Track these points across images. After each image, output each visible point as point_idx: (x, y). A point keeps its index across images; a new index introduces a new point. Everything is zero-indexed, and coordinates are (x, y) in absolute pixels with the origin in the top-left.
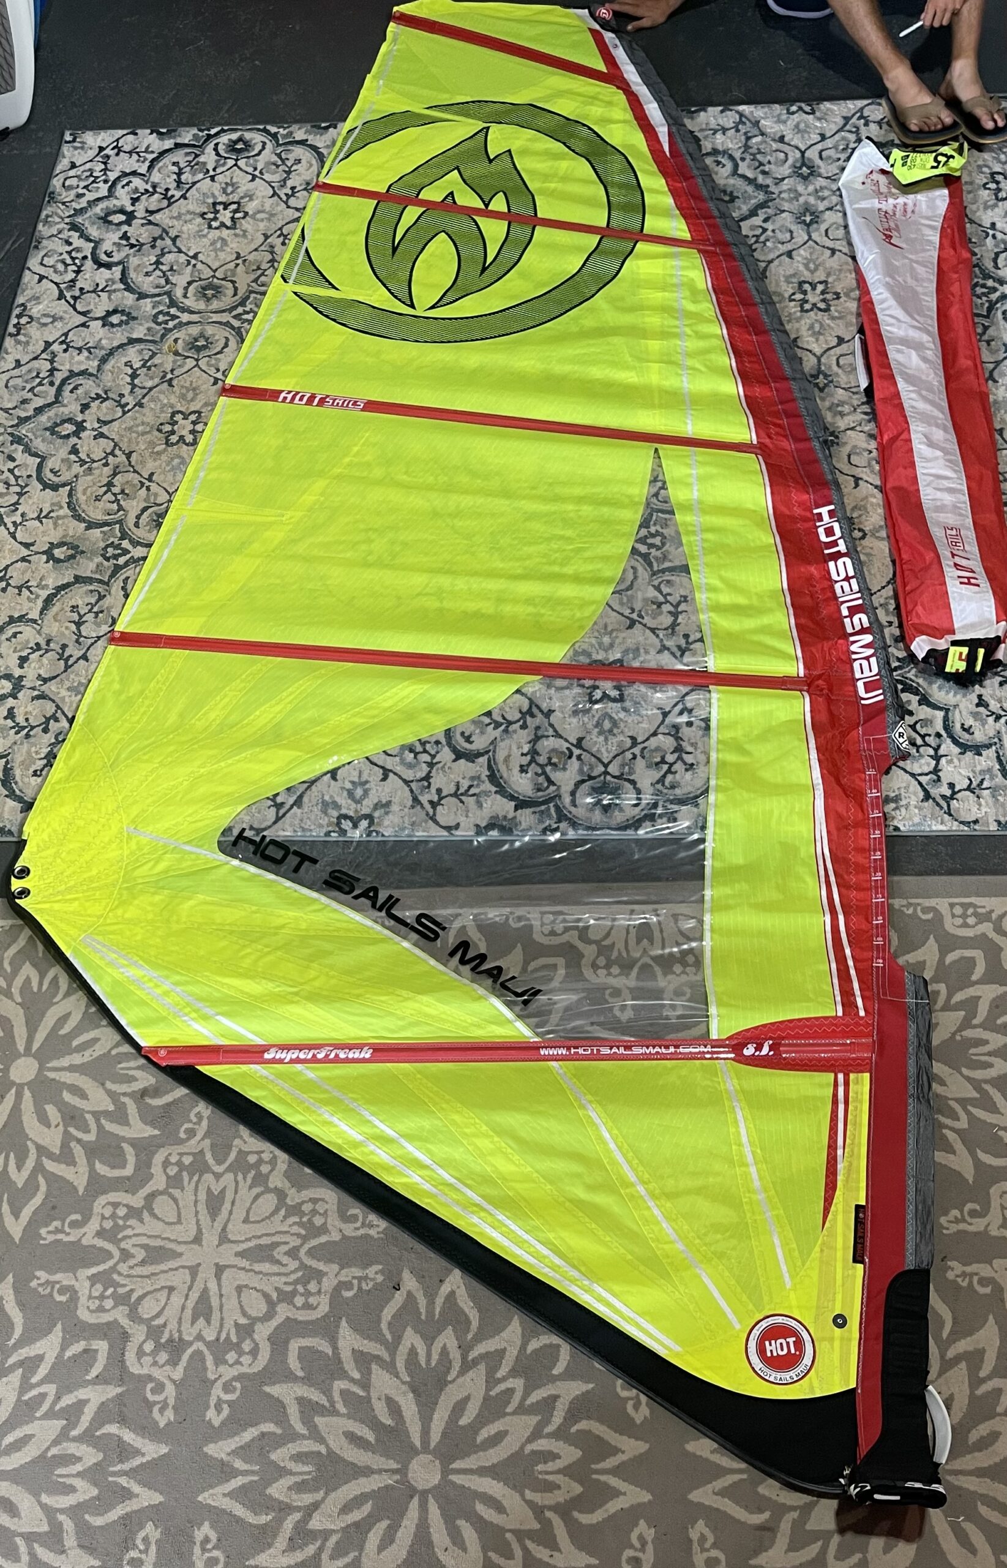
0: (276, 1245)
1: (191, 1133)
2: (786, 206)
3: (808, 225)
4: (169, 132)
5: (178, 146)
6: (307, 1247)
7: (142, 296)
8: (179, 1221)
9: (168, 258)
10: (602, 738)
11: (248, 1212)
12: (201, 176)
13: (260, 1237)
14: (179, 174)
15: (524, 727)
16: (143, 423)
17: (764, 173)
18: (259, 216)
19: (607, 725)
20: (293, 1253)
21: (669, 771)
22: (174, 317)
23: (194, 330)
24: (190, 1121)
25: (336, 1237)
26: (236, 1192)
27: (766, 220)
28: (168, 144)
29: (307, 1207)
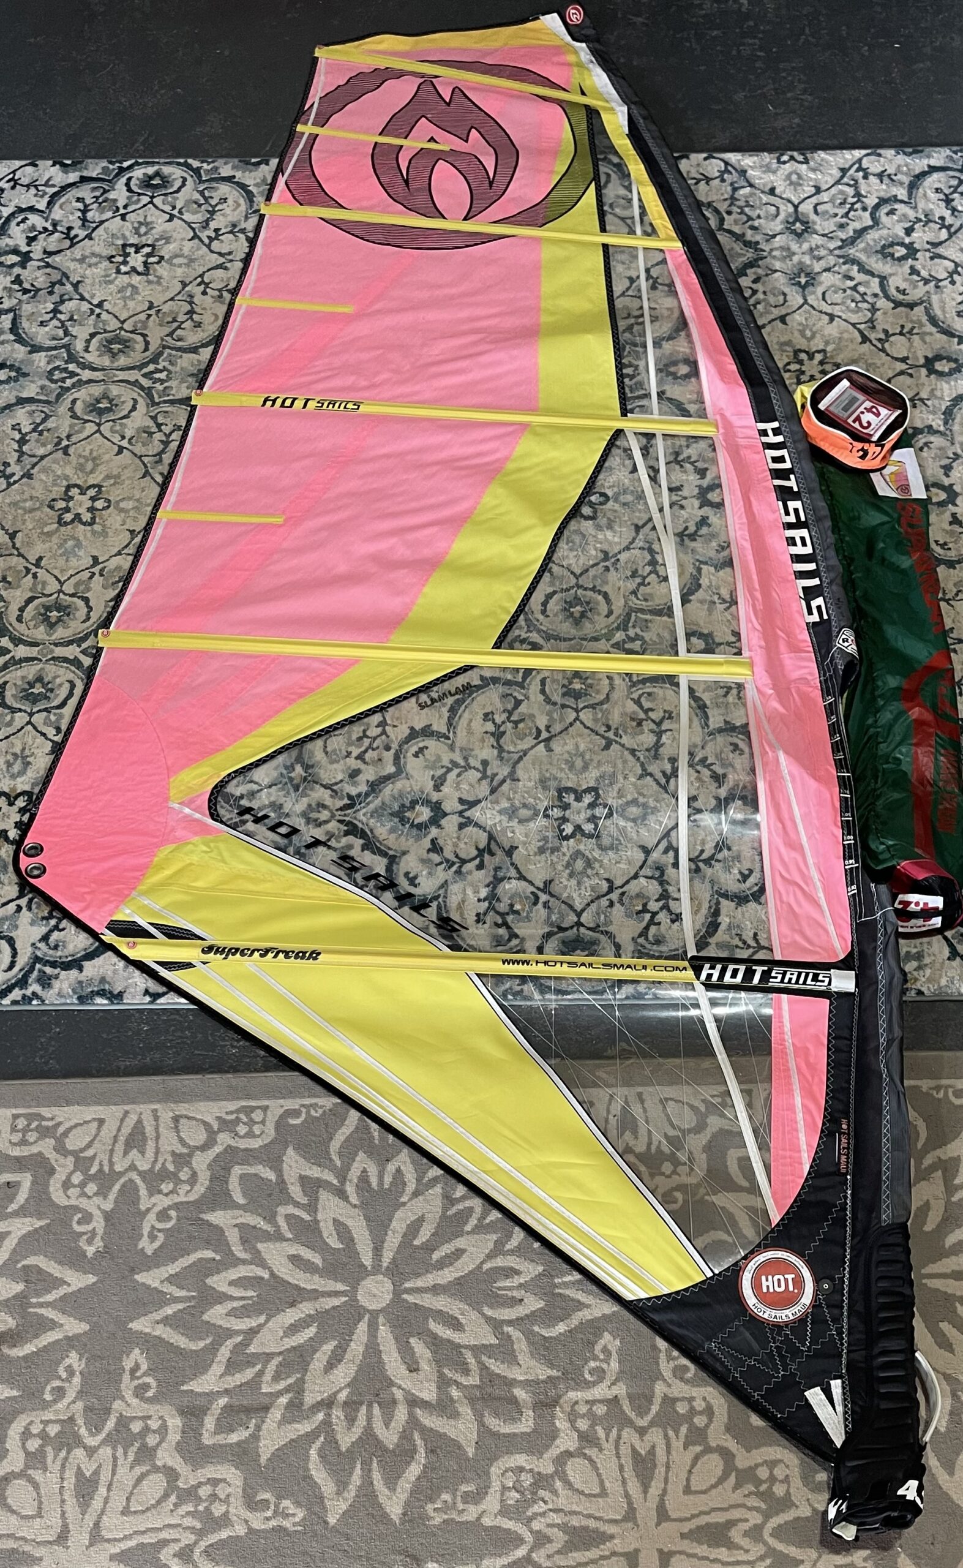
0: (165, 1543)
1: (60, 1392)
2: (778, 265)
3: (804, 288)
4: (74, 164)
5: (84, 180)
6: (203, 1544)
7: (35, 349)
8: (39, 1515)
9: (68, 307)
10: (574, 882)
11: (128, 1499)
12: (110, 214)
13: (143, 1533)
14: (85, 211)
15: (480, 867)
16: (32, 498)
17: (753, 228)
18: (175, 261)
19: (579, 864)
20: (185, 1556)
21: (652, 922)
22: (73, 374)
23: (96, 390)
24: (60, 1378)
25: (240, 1530)
26: (114, 1472)
27: (755, 281)
28: (73, 177)
29: (204, 1492)
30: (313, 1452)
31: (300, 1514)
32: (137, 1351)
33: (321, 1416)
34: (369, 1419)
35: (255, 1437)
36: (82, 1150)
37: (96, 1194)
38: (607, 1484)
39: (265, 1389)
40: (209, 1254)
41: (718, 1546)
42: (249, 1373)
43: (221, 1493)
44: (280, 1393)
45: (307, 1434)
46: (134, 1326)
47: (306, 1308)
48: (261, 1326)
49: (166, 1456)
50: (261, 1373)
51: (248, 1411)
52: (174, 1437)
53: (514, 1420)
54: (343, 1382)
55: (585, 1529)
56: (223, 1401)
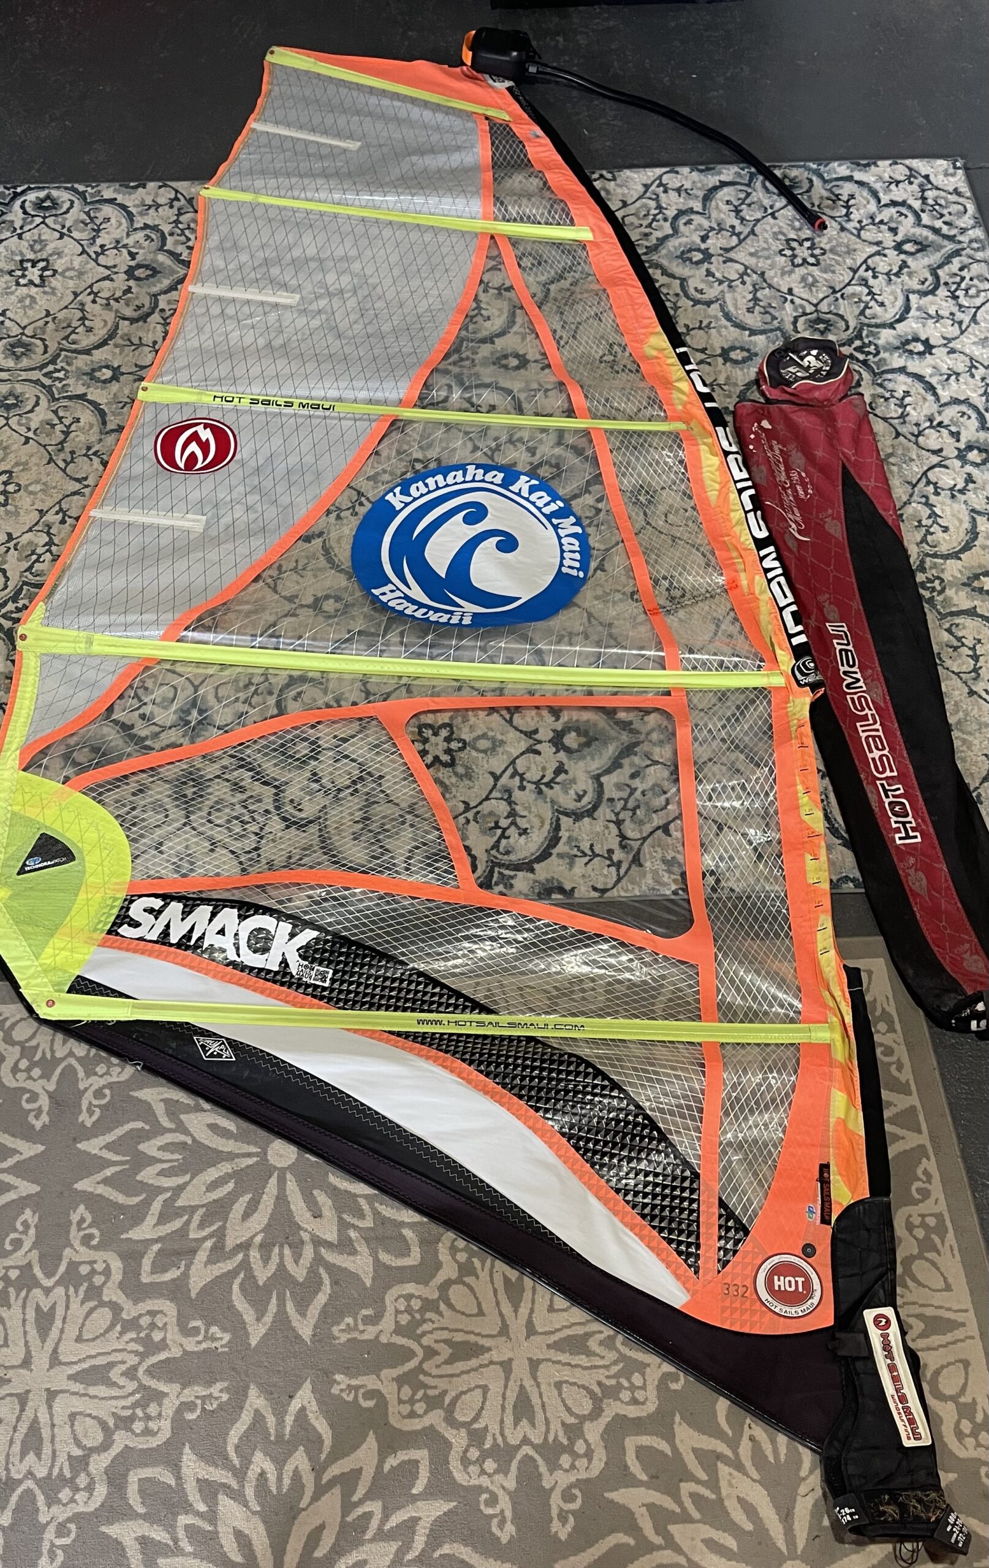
0: (111, 1365)
1: (18, 1244)
6: (145, 1365)
11: (80, 1332)
13: (94, 1357)
20: (131, 1373)
24: (16, 1231)
25: (176, 1352)
26: (67, 1307)
29: (145, 1321)
30: (236, 1287)
31: (227, 1337)
32: (82, 1208)
33: (240, 1256)
34: (281, 1256)
35: (186, 1275)
36: (27, 1041)
37: (41, 1077)
38: (484, 1306)
39: (192, 1236)
40: (139, 1125)
41: (579, 1354)
42: (177, 1224)
43: (159, 1321)
44: (205, 1239)
45: (229, 1272)
46: (80, 1186)
47: (226, 1168)
48: (186, 1184)
49: (112, 1293)
50: (188, 1223)
51: (178, 1253)
52: (117, 1276)
53: (403, 1255)
54: (259, 1228)
55: (466, 1343)
56: (156, 1247)
